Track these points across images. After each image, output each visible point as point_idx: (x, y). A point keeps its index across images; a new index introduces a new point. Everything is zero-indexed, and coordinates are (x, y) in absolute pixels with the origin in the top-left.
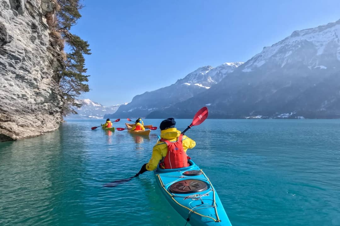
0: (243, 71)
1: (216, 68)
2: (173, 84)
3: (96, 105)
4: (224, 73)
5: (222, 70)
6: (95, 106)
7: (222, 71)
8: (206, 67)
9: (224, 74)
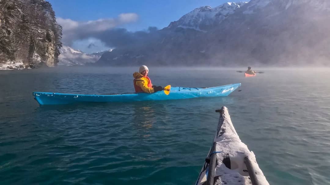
0: (244, 13)
1: (216, 9)
2: (165, 28)
3: (76, 52)
4: (225, 14)
5: (222, 10)
6: (74, 53)
7: (222, 12)
8: (203, 8)
9: (225, 16)
